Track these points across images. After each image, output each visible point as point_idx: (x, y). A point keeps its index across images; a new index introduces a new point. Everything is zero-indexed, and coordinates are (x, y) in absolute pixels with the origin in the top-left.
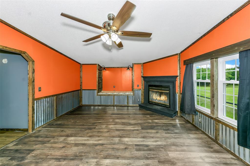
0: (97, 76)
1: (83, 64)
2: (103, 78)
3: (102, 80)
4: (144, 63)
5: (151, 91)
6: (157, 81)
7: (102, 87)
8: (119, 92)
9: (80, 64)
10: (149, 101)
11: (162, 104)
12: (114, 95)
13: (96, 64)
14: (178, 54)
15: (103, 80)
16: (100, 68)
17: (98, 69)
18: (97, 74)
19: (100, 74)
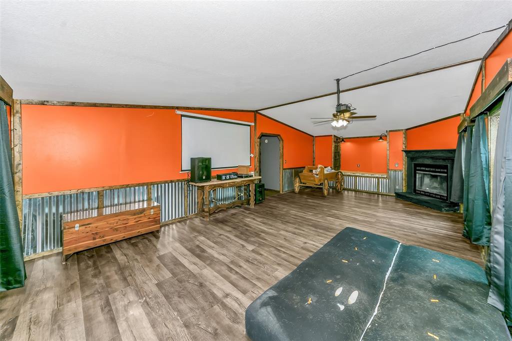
0: (333, 151)
1: (316, 137)
2: (341, 152)
3: (339, 155)
4: (407, 130)
5: (419, 173)
6: (428, 158)
7: (340, 165)
8: (362, 173)
9: (313, 136)
10: (415, 190)
11: (435, 194)
12: (356, 176)
13: (332, 135)
14: (461, 114)
15: (341, 155)
16: (337, 140)
17: (334, 141)
18: (333, 149)
19: (337, 148)
